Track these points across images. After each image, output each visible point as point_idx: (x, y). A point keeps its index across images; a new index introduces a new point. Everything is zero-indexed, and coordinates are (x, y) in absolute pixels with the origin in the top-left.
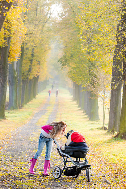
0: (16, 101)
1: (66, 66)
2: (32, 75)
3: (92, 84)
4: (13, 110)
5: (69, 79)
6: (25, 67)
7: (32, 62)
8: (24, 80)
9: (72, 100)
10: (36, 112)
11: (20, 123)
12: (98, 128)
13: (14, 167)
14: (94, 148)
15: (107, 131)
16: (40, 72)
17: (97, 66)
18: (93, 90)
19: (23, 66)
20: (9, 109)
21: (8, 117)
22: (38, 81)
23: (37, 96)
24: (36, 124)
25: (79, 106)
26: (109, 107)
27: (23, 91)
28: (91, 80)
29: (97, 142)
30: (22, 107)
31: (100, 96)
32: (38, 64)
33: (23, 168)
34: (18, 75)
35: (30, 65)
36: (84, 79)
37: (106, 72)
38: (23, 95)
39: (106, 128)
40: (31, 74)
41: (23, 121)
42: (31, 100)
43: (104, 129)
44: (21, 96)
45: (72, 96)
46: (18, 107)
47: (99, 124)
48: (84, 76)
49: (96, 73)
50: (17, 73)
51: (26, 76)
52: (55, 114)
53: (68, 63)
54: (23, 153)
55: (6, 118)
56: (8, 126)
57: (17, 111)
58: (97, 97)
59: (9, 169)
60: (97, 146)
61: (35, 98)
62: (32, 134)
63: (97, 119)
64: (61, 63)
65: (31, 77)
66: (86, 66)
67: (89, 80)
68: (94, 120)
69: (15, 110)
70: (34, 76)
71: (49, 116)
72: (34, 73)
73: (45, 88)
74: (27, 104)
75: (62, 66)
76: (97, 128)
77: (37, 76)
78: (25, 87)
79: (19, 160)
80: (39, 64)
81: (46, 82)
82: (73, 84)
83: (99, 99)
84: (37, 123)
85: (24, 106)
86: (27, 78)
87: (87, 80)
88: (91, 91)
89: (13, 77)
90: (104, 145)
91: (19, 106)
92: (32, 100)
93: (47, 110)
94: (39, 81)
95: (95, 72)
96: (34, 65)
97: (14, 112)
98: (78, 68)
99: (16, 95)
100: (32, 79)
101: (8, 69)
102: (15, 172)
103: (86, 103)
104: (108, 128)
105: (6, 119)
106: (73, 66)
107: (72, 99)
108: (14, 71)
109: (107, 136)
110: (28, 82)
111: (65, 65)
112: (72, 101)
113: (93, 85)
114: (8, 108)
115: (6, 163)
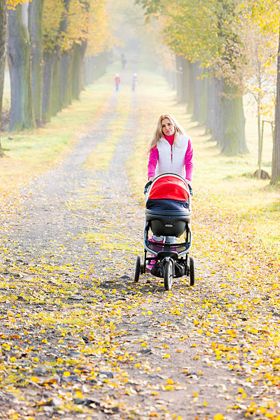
0: (29, 107)
1: (158, 14)
2: (70, 39)
3: (227, 59)
4: (21, 133)
5: (167, 48)
6: (51, 19)
7: (68, 4)
8: (48, 53)
9: (175, 102)
10: (82, 135)
11: (40, 165)
12: (244, 175)
13: (30, 279)
14: (237, 226)
15: (268, 182)
16: (89, 31)
17: (240, 13)
18: (230, 74)
19: (45, 17)
20: (11, 129)
21: (8, 150)
22: (86, 55)
23: (83, 94)
24: (84, 166)
25: (194, 119)
26: (273, 120)
27: (47, 83)
28: (223, 50)
29: (245, 211)
30: (44, 122)
31: (249, 91)
32: (85, 10)
33: (54, 280)
34: (33, 38)
35: (63, 14)
36: (205, 47)
37: (264, 28)
38: (47, 92)
39: (267, 174)
40: (66, 36)
41: (50, 159)
42: (69, 106)
43: (262, 177)
44: (42, 94)
45: (175, 93)
46: (35, 123)
47: (247, 163)
48: (205, 39)
49: (237, 29)
50: (31, 36)
51: (53, 42)
52: (132, 140)
53: (162, 7)
54: (54, 242)
55: (5, 152)
56: (10, 173)
57: (33, 134)
58: (242, 92)
59: (17, 284)
60: (245, 222)
61: (78, 99)
62: (72, 194)
63: (241, 150)
64: (144, 7)
65: (66, 45)
66: (210, 12)
67: (219, 49)
68: (235, 154)
69: (26, 130)
70: (74, 42)
71: (116, 145)
72: (74, 33)
73: (103, 73)
74: (59, 114)
75: (146, 14)
76: (244, 172)
77: (83, 42)
78: (52, 70)
79: (44, 260)
80: (87, 11)
81: (105, 58)
82: (177, 61)
83: (246, 98)
84: (84, 163)
85: (50, 122)
86: (57, 48)
87: (213, 50)
88: (226, 79)
89: (20, 46)
90: (263, 218)
91: (37, 121)
92: (70, 104)
93: (110, 130)
94: (88, 54)
95: (233, 29)
96: (73, 12)
97: (24, 136)
98: (190, 17)
99: (30, 92)
100: (70, 50)
101: (5, 23)
102: (35, 292)
103: (213, 111)
104: (270, 174)
105: (4, 154)
106: (175, 13)
107: (175, 100)
108: (23, 29)
109: (269, 195)
110: (59, 59)
111: (155, 12)
112: (175, 105)
113: (230, 61)
114: (8, 125)
115: (10, 269)
